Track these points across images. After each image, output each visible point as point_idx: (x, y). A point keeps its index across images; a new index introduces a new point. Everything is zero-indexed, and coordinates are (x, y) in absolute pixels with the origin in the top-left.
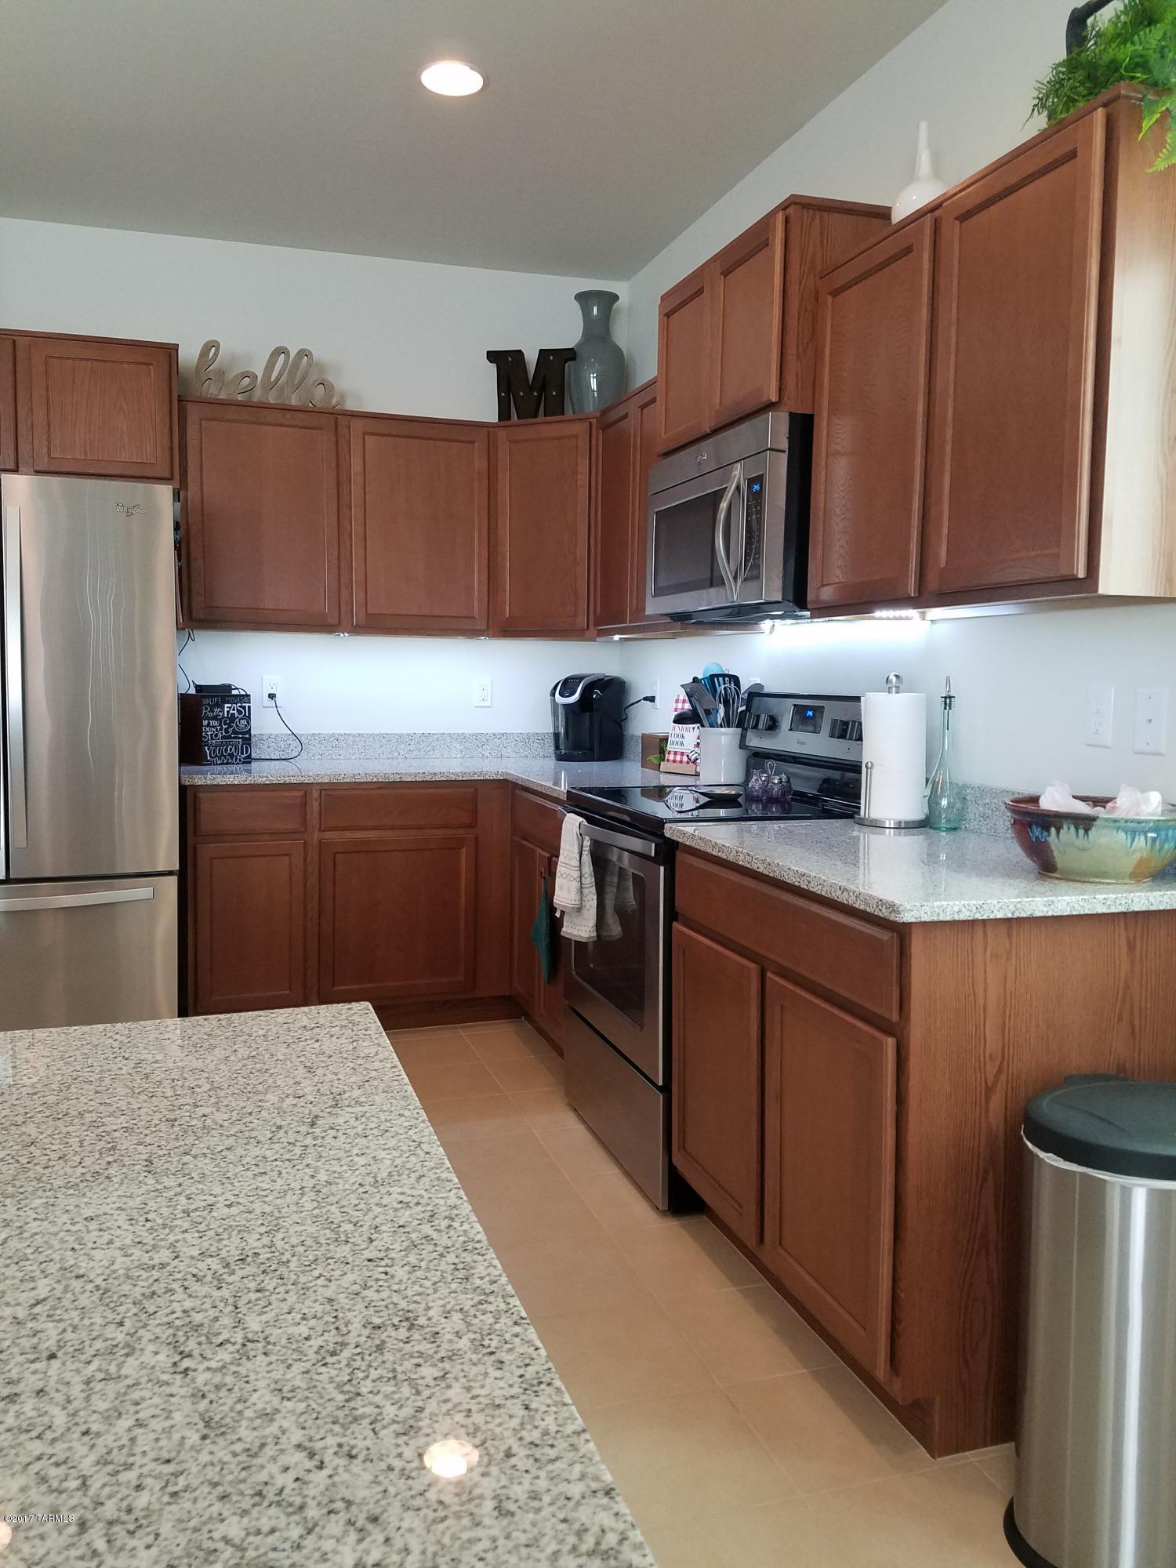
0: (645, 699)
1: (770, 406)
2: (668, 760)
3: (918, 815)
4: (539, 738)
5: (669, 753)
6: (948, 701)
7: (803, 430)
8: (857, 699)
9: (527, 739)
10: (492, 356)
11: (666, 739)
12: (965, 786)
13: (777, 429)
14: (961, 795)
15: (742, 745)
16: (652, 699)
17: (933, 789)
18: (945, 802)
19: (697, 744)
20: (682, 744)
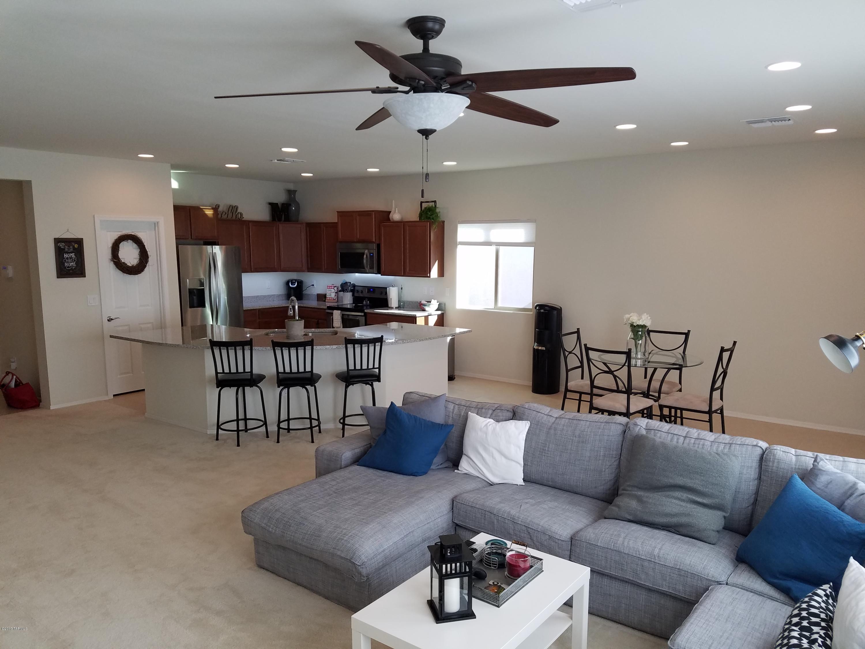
0: (312, 285)
1: (373, 242)
2: (327, 301)
3: (397, 306)
4: (281, 295)
6: (402, 288)
7: (379, 246)
8: (386, 288)
9: (279, 296)
10: (270, 204)
11: (326, 294)
12: (404, 301)
13: (375, 246)
14: (404, 303)
15: (353, 295)
16: (313, 285)
17: (399, 301)
18: (402, 304)
19: (335, 296)
20: (331, 296)
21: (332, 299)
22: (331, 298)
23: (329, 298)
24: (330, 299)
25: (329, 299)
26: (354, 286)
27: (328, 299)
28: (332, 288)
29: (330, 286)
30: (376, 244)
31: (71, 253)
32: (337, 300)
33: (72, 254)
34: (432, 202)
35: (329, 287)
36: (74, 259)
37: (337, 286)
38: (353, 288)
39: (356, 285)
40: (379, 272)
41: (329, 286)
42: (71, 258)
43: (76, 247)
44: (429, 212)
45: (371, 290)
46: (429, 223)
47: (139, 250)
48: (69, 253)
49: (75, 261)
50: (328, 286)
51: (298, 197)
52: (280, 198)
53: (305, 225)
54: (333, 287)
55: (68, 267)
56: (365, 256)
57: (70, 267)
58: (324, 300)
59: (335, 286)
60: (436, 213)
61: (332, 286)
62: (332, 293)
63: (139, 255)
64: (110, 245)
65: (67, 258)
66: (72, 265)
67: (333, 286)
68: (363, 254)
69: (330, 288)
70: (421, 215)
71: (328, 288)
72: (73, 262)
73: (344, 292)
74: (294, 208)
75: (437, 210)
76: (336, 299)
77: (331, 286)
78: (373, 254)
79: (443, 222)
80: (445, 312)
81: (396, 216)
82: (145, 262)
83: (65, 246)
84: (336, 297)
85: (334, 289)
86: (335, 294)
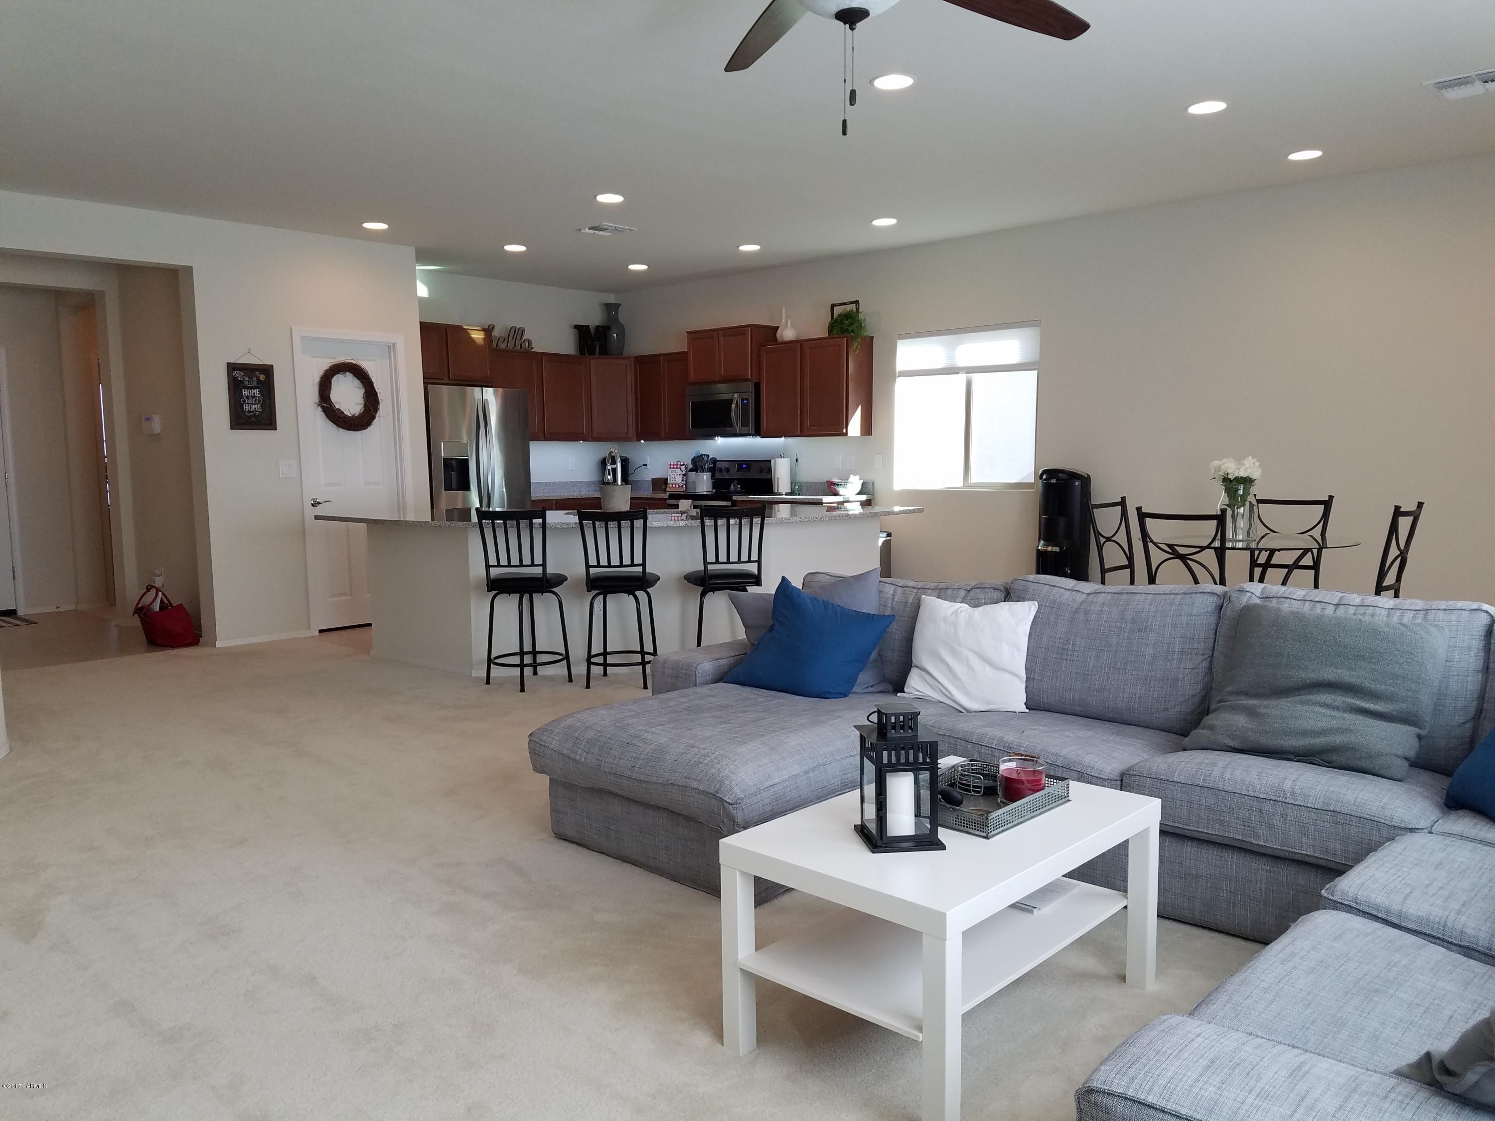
0: (644, 465)
1: (748, 380)
2: (669, 487)
3: (789, 491)
4: (593, 483)
5: (669, 484)
6: (797, 459)
7: (757, 386)
8: (770, 461)
9: (589, 484)
10: (577, 327)
11: (667, 479)
12: (802, 482)
13: (750, 386)
14: (801, 485)
15: (713, 476)
16: (646, 465)
17: (793, 483)
18: (797, 487)
19: (683, 480)
20: (675, 481)
21: (677, 486)
22: (676, 484)
23: (672, 484)
24: (674, 486)
25: (672, 487)
26: (714, 461)
27: (671, 486)
28: (677, 468)
29: (674, 465)
30: (753, 384)
31: (254, 388)
32: (686, 487)
33: (255, 391)
34: (852, 303)
35: (672, 466)
36: (258, 399)
37: (685, 464)
38: (712, 466)
39: (718, 459)
40: (758, 432)
41: (672, 463)
42: (254, 397)
43: (261, 379)
44: (846, 320)
45: (744, 466)
46: (845, 338)
47: (363, 391)
48: (251, 388)
49: (259, 401)
50: (670, 465)
51: (623, 316)
52: (593, 318)
53: (633, 359)
54: (679, 466)
55: (249, 412)
56: (733, 406)
57: (252, 412)
58: (664, 488)
59: (682, 463)
60: (859, 321)
61: (677, 465)
62: (677, 475)
63: (363, 398)
64: (317, 379)
65: (248, 397)
66: (255, 409)
67: (679, 463)
68: (730, 401)
69: (673, 468)
70: (831, 328)
71: (670, 468)
72: (257, 404)
73: (697, 472)
74: (615, 335)
75: (861, 316)
76: (684, 486)
77: (676, 463)
78: (747, 399)
79: (872, 338)
80: (873, 499)
81: (788, 333)
82: (374, 410)
83: (245, 377)
84: (684, 482)
85: (680, 468)
86: (683, 478)
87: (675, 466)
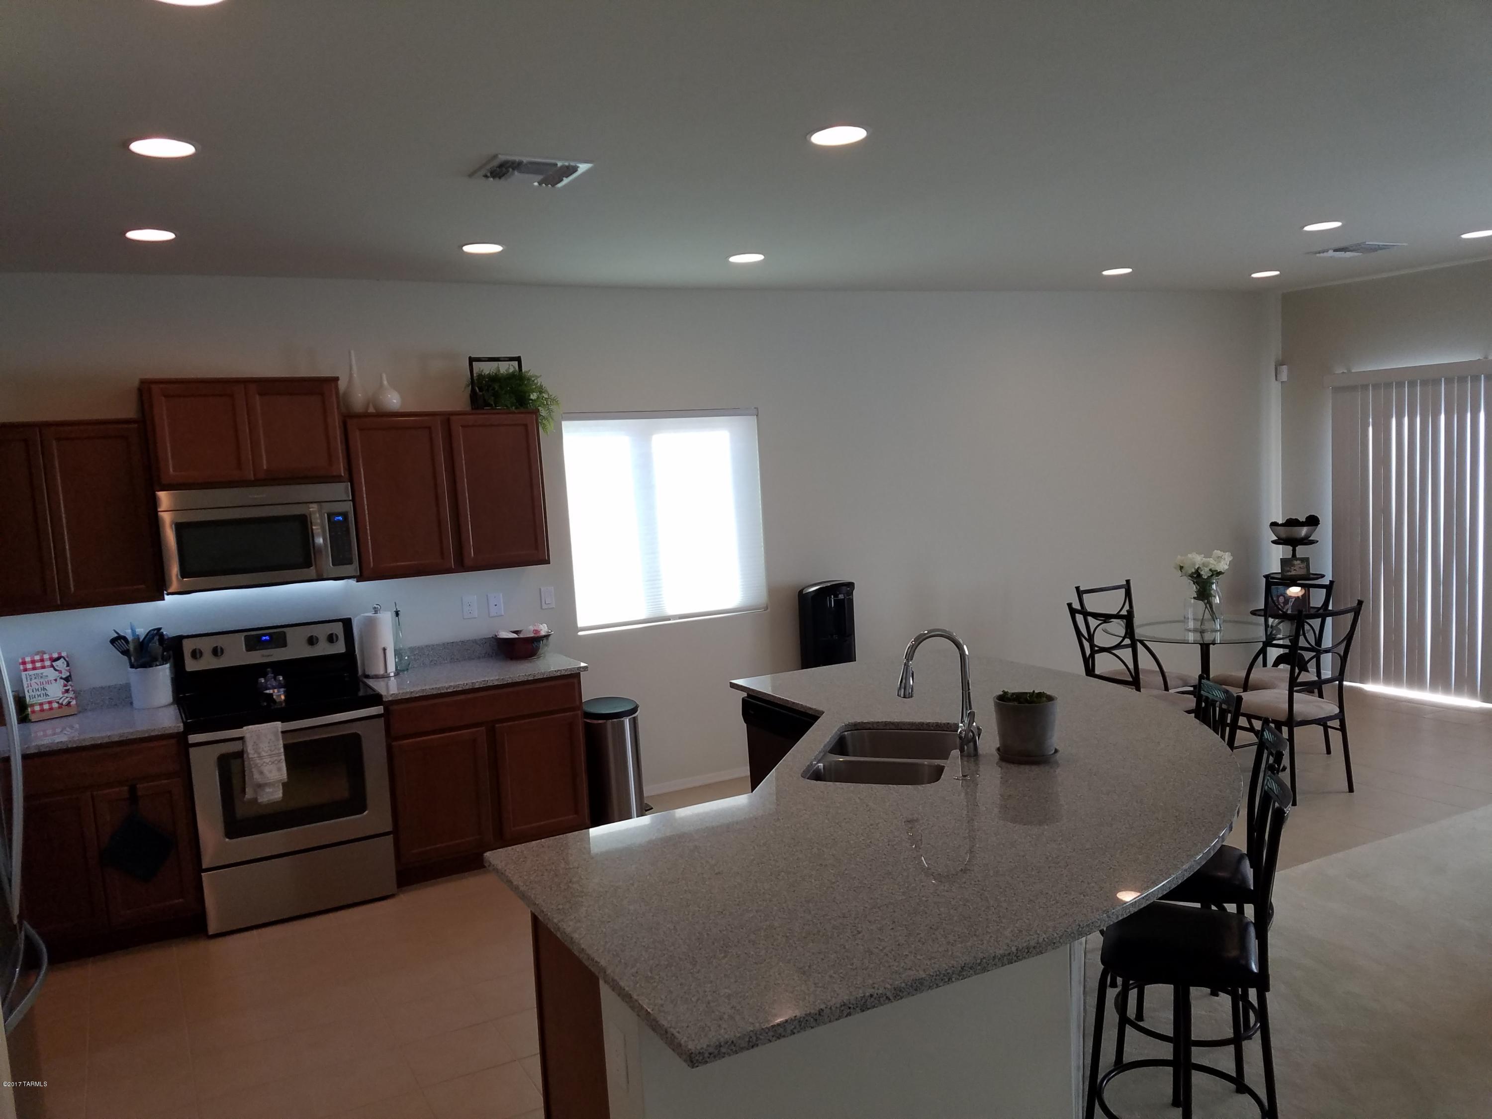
6: (398, 613)
11: (24, 695)
19: (67, 691)
20: (47, 695)
21: (55, 705)
22: (50, 703)
23: (41, 704)
24: (46, 707)
25: (42, 710)
26: (173, 639)
27: (37, 708)
28: (43, 667)
29: (33, 662)
35: (29, 666)
37: (64, 654)
38: (172, 649)
41: (28, 659)
50: (26, 664)
54: (48, 663)
59: (55, 655)
61: (42, 660)
62: (48, 682)
67: (46, 656)
69: (34, 668)
71: (25, 670)
77: (37, 658)
84: (71, 694)
85: (52, 666)
86: (65, 686)
87: (38, 665)
